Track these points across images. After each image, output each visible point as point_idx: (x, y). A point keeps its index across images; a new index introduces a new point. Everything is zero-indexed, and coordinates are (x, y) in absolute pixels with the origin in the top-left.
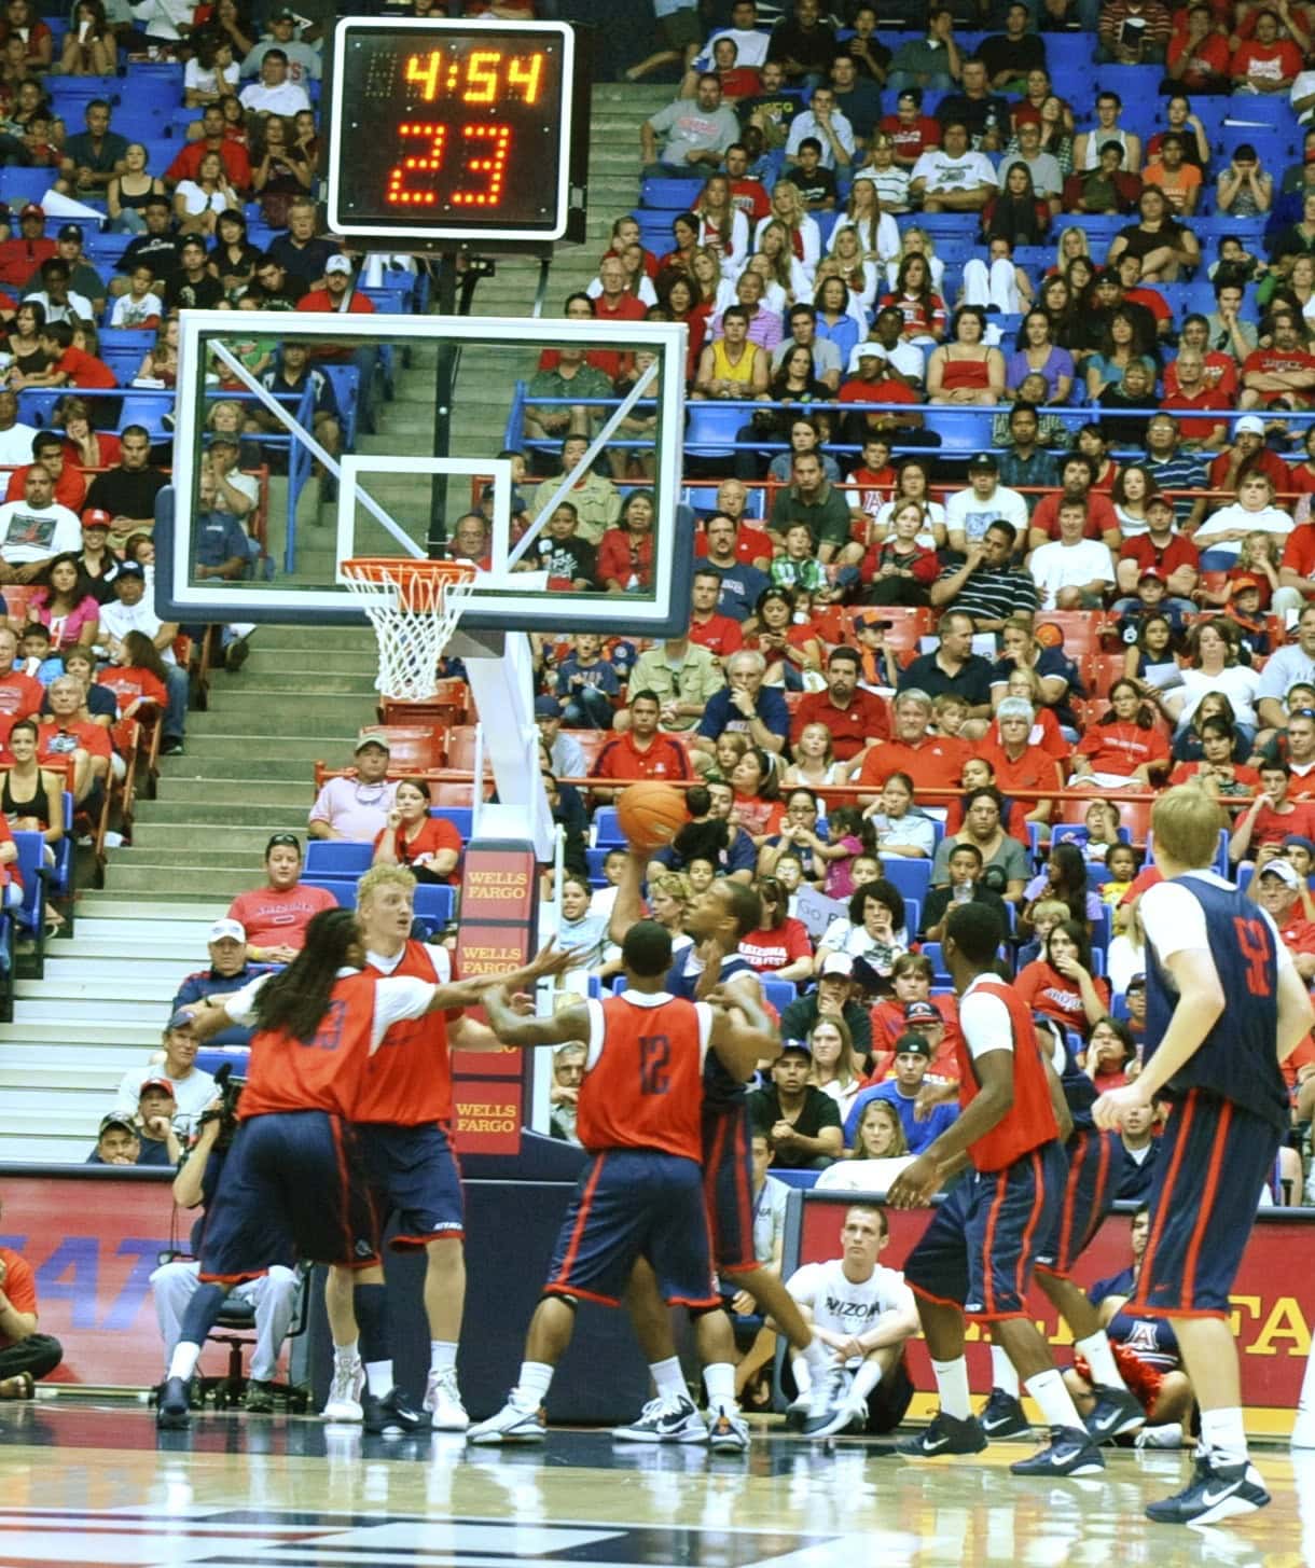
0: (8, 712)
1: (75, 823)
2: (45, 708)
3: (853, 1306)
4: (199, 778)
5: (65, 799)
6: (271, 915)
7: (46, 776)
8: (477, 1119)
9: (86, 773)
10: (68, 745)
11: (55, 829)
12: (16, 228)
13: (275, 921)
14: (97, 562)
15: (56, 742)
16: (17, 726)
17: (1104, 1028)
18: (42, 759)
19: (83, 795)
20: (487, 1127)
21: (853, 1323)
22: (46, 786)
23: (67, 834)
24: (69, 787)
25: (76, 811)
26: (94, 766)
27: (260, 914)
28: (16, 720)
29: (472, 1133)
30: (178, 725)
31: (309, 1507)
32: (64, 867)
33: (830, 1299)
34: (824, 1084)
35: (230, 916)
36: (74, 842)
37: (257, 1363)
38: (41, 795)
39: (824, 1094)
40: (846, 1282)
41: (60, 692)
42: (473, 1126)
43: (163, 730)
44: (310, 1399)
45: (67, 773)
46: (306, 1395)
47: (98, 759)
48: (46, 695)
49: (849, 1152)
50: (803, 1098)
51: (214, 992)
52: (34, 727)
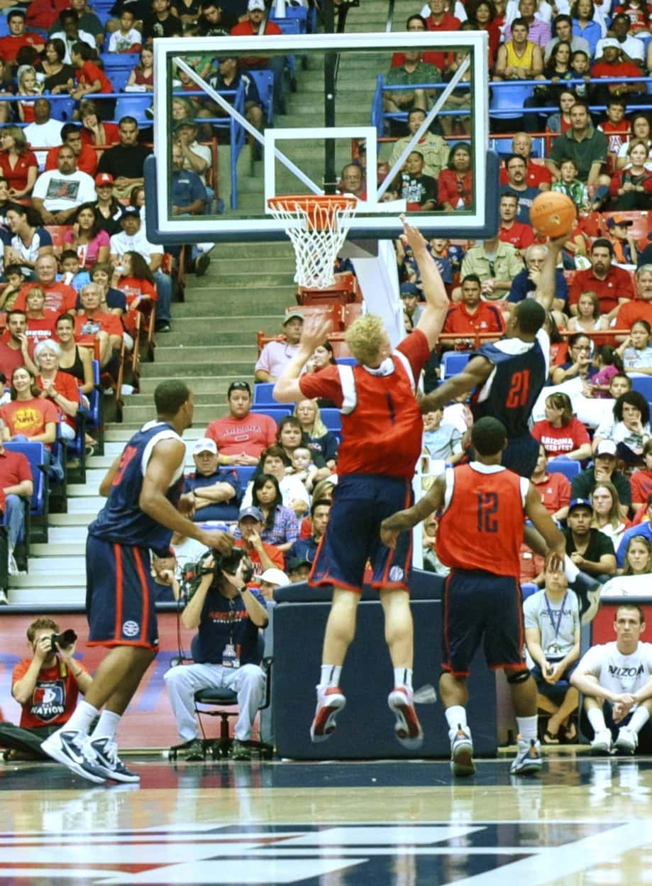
0: (54, 309)
1: (101, 379)
2: (79, 305)
3: (626, 670)
4: (181, 346)
5: (94, 365)
6: (233, 436)
7: (81, 350)
9: (107, 346)
10: (94, 328)
11: (89, 385)
13: (236, 439)
14: (107, 209)
15: (86, 327)
16: (60, 318)
18: (77, 339)
19: (106, 361)
21: (628, 681)
22: (81, 357)
23: (96, 387)
24: (97, 356)
25: (102, 372)
26: (112, 342)
27: (225, 435)
28: (59, 314)
30: (167, 312)
31: (277, 821)
32: (96, 409)
33: (611, 667)
34: (602, 527)
35: (207, 436)
36: (101, 392)
37: (240, 728)
38: (79, 362)
39: (602, 534)
40: (620, 655)
41: (87, 294)
43: (156, 316)
44: (275, 750)
45: (95, 348)
46: (272, 748)
47: (115, 337)
48: (79, 297)
49: (621, 571)
50: (589, 536)
51: (197, 487)
52: (72, 319)
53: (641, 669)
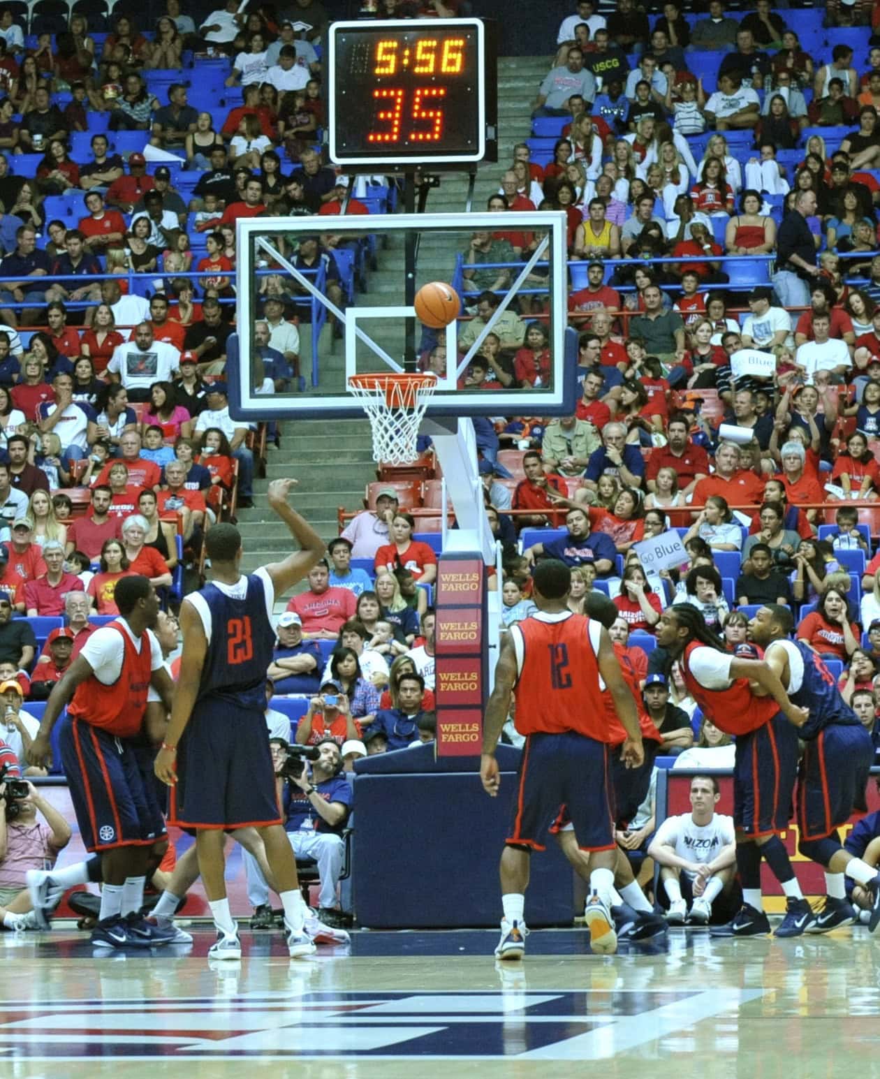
0: (137, 485)
1: (184, 554)
2: (163, 481)
3: (701, 841)
4: (263, 522)
5: (177, 540)
6: (313, 610)
7: (165, 526)
8: (454, 734)
9: (189, 521)
10: (177, 504)
11: (173, 560)
12: (127, 171)
13: (316, 614)
14: (192, 386)
15: (169, 502)
16: (142, 494)
17: (858, 655)
18: (161, 514)
19: (188, 536)
20: (461, 738)
21: (702, 853)
22: (164, 532)
23: (179, 562)
24: (180, 530)
25: (185, 547)
26: (193, 518)
27: (307, 610)
28: (143, 489)
29: (451, 742)
30: (249, 489)
31: (357, 988)
32: (179, 584)
33: (686, 838)
36: (184, 567)
38: (161, 536)
39: (678, 709)
40: (694, 826)
41: (173, 472)
42: (451, 738)
43: (238, 492)
44: (355, 919)
45: (178, 522)
46: (352, 916)
47: (197, 513)
48: (163, 472)
49: (696, 744)
50: (665, 711)
51: (281, 657)
52: (155, 495)
53: (715, 841)
